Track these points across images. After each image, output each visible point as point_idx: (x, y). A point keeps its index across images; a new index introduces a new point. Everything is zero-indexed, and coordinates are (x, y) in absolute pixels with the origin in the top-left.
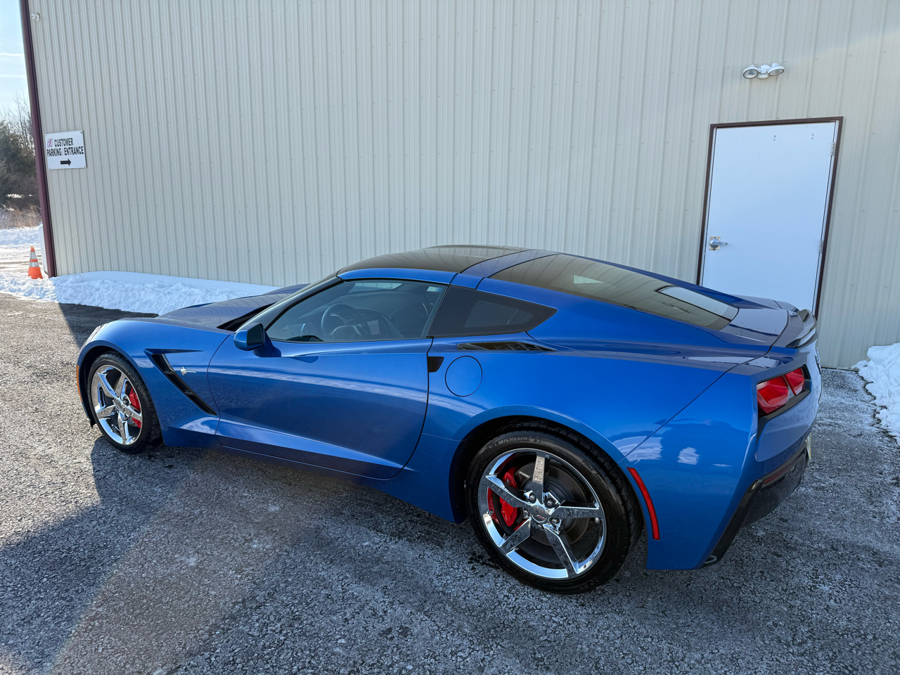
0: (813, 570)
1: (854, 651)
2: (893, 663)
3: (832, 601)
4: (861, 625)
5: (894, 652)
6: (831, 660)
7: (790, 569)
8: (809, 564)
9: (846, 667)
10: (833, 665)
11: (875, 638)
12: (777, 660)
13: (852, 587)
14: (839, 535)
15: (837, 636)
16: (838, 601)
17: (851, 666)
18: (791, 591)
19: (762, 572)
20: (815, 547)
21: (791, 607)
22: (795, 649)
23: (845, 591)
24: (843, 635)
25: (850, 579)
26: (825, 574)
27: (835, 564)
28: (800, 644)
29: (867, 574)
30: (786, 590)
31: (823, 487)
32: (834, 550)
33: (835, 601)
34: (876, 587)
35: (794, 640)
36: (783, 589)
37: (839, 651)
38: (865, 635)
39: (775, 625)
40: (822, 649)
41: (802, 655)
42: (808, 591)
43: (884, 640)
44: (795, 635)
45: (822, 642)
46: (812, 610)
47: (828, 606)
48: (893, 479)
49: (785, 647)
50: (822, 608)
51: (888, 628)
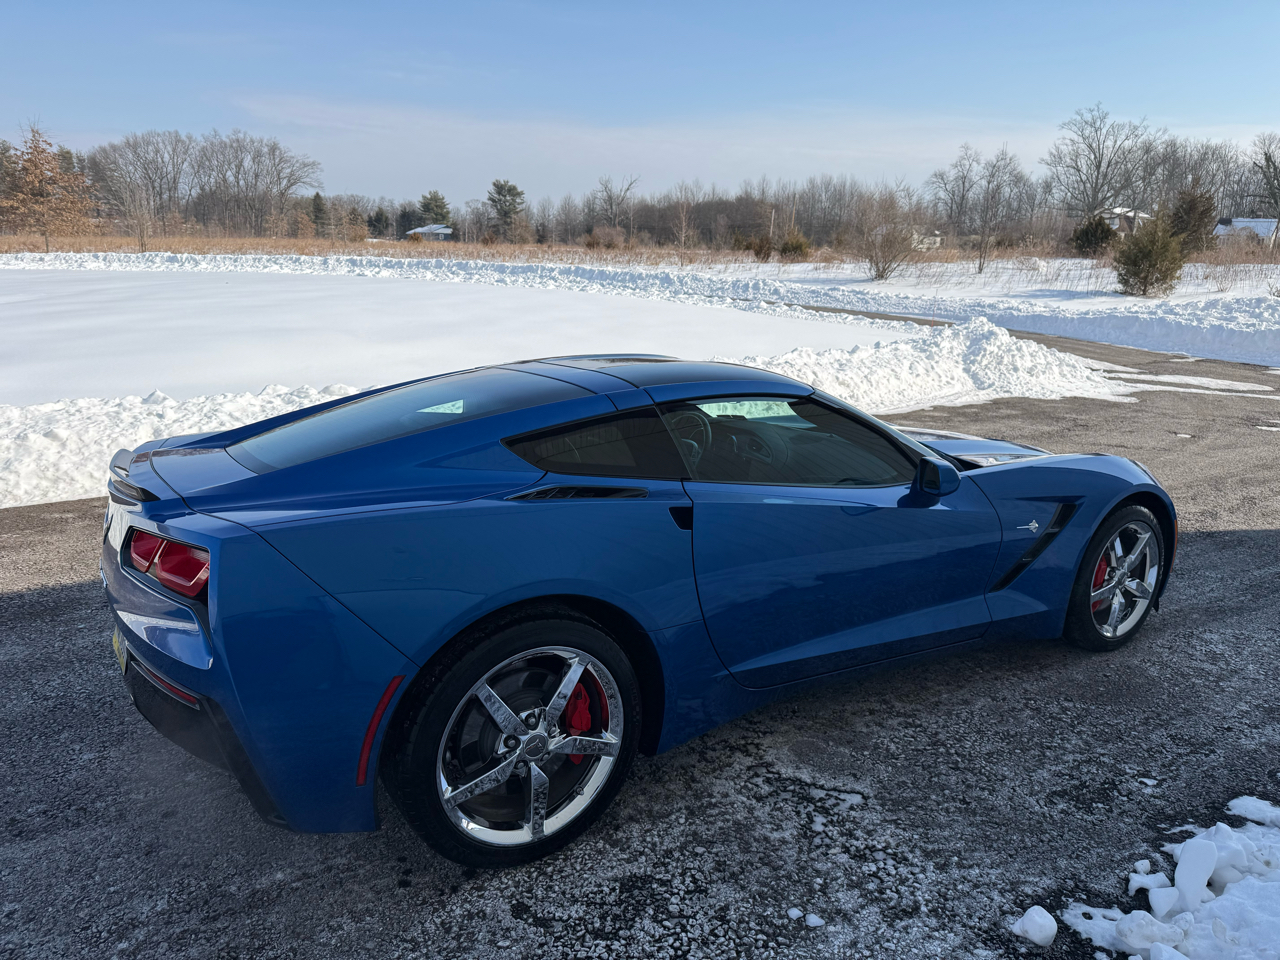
0: (106, 769)
1: (51, 721)
3: (78, 748)
4: (44, 742)
6: (73, 707)
8: (113, 773)
9: (60, 708)
14: (73, 834)
15: (69, 724)
16: (71, 752)
20: (110, 798)
23: (63, 765)
24: (64, 728)
26: (90, 770)
27: (79, 789)
28: (105, 704)
30: (132, 734)
32: (82, 808)
33: (74, 750)
34: (22, 788)
36: (136, 732)
38: (40, 737)
42: (107, 744)
45: (83, 715)
46: (99, 731)
47: (82, 742)
50: (88, 738)
51: (13, 753)
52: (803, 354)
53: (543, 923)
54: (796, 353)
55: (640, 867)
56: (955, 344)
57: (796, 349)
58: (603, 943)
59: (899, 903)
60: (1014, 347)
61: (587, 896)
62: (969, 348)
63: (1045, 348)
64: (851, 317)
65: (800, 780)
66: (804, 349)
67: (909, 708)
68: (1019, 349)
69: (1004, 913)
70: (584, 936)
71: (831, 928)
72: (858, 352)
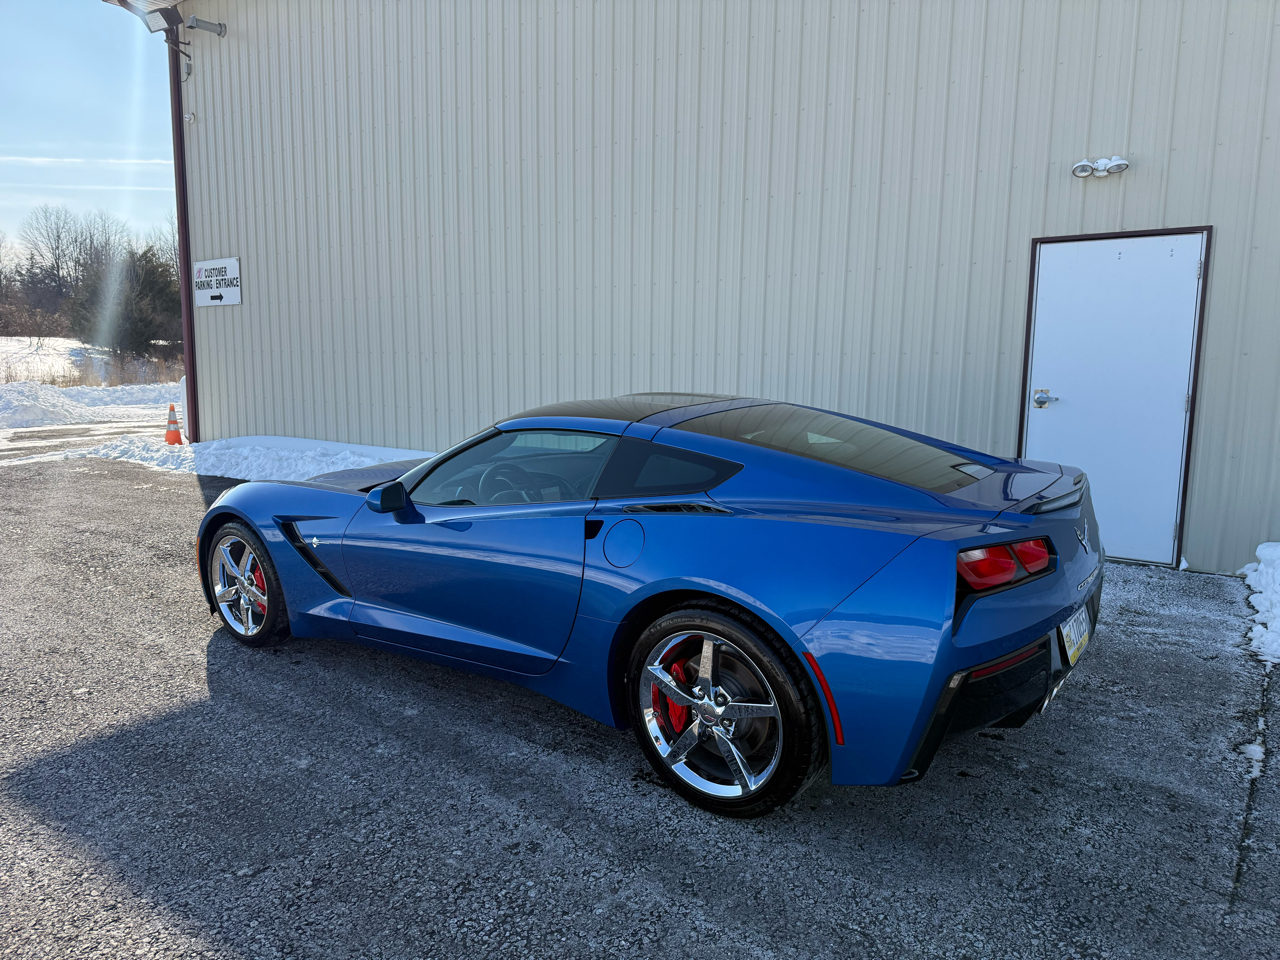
0: (1078, 810)
1: (1096, 902)
2: (1143, 916)
3: (1088, 846)
4: (1117, 874)
5: (1149, 906)
6: (1061, 909)
7: (1047, 807)
8: (1074, 803)
10: (1061, 915)
11: (1130, 889)
12: (989, 904)
13: (1123, 832)
14: (1131, 774)
15: (1080, 885)
16: (1097, 846)
17: (1085, 917)
18: (1038, 832)
19: (1007, 809)
20: (1091, 784)
21: (1031, 849)
22: (1017, 894)
23: (1112, 835)
24: (1087, 884)
25: (1124, 824)
26: (1092, 816)
27: (1110, 805)
29: (1150, 819)
30: (1032, 830)
31: (1133, 717)
32: (1116, 789)
33: (1093, 846)
34: (1157, 833)
35: (1020, 884)
36: (1027, 829)
37: (1076, 900)
38: (1118, 885)
39: (1001, 867)
40: (1054, 896)
41: (1025, 901)
42: (1060, 833)
43: (1141, 892)
44: (1023, 880)
45: (1057, 890)
46: (1057, 854)
47: (1081, 851)
48: (1239, 712)
49: (1005, 891)
50: (1072, 852)
51: (1152, 879)
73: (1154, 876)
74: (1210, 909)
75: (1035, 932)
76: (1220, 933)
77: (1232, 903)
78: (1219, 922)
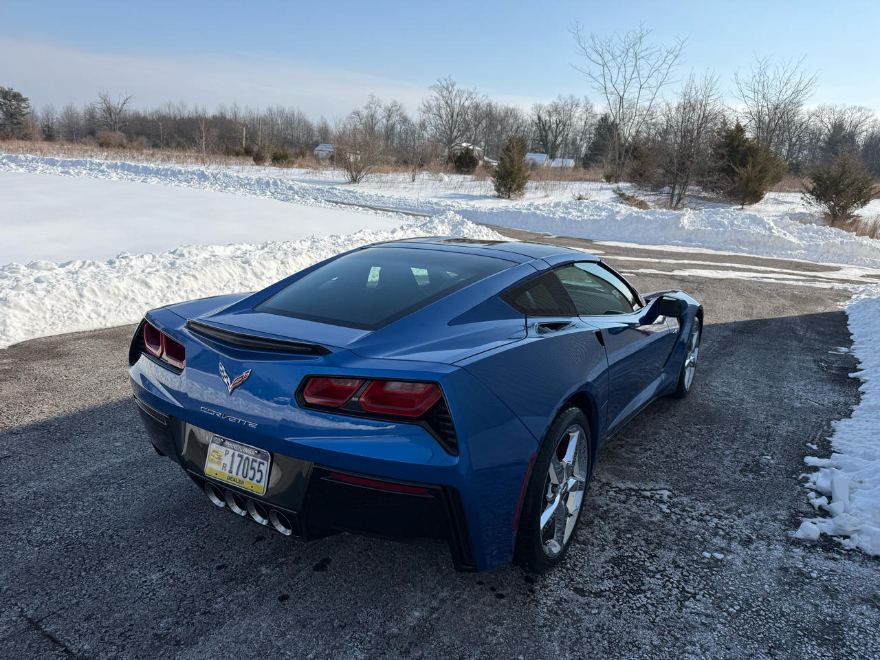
0: (185, 581)
1: (80, 559)
3: (137, 572)
4: (98, 575)
5: (59, 579)
6: (84, 544)
7: (196, 567)
8: (196, 582)
9: (73, 548)
11: (79, 576)
13: (143, 594)
15: (101, 558)
19: (202, 548)
20: (219, 599)
21: (150, 547)
22: (110, 532)
23: (142, 587)
24: (100, 561)
26: (172, 585)
27: (182, 600)
29: (151, 615)
32: (205, 612)
33: (135, 575)
34: (130, 612)
35: (117, 535)
38: (87, 572)
41: (102, 534)
42: (159, 564)
43: (73, 580)
44: (121, 537)
45: (103, 548)
46: (137, 557)
47: (134, 568)
50: (135, 563)
52: (366, 233)
53: (599, 594)
54: (361, 233)
55: (611, 552)
56: (444, 227)
57: (361, 230)
58: (642, 596)
59: (741, 538)
60: (477, 230)
61: (604, 575)
62: (452, 230)
63: (491, 230)
64: (361, 209)
65: (631, 488)
66: (367, 230)
67: (635, 441)
68: (480, 232)
69: (784, 531)
70: (627, 595)
71: (729, 558)
72: (396, 233)
73: (84, 592)
74: (32, 605)
75: (74, 531)
76: (10, 600)
77: (30, 621)
78: (19, 604)
